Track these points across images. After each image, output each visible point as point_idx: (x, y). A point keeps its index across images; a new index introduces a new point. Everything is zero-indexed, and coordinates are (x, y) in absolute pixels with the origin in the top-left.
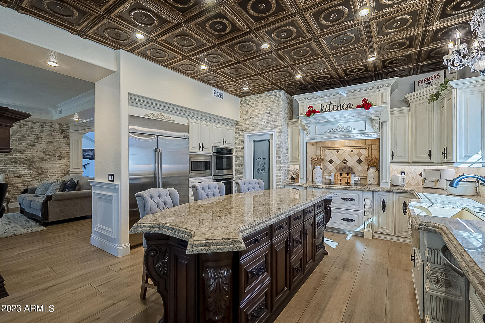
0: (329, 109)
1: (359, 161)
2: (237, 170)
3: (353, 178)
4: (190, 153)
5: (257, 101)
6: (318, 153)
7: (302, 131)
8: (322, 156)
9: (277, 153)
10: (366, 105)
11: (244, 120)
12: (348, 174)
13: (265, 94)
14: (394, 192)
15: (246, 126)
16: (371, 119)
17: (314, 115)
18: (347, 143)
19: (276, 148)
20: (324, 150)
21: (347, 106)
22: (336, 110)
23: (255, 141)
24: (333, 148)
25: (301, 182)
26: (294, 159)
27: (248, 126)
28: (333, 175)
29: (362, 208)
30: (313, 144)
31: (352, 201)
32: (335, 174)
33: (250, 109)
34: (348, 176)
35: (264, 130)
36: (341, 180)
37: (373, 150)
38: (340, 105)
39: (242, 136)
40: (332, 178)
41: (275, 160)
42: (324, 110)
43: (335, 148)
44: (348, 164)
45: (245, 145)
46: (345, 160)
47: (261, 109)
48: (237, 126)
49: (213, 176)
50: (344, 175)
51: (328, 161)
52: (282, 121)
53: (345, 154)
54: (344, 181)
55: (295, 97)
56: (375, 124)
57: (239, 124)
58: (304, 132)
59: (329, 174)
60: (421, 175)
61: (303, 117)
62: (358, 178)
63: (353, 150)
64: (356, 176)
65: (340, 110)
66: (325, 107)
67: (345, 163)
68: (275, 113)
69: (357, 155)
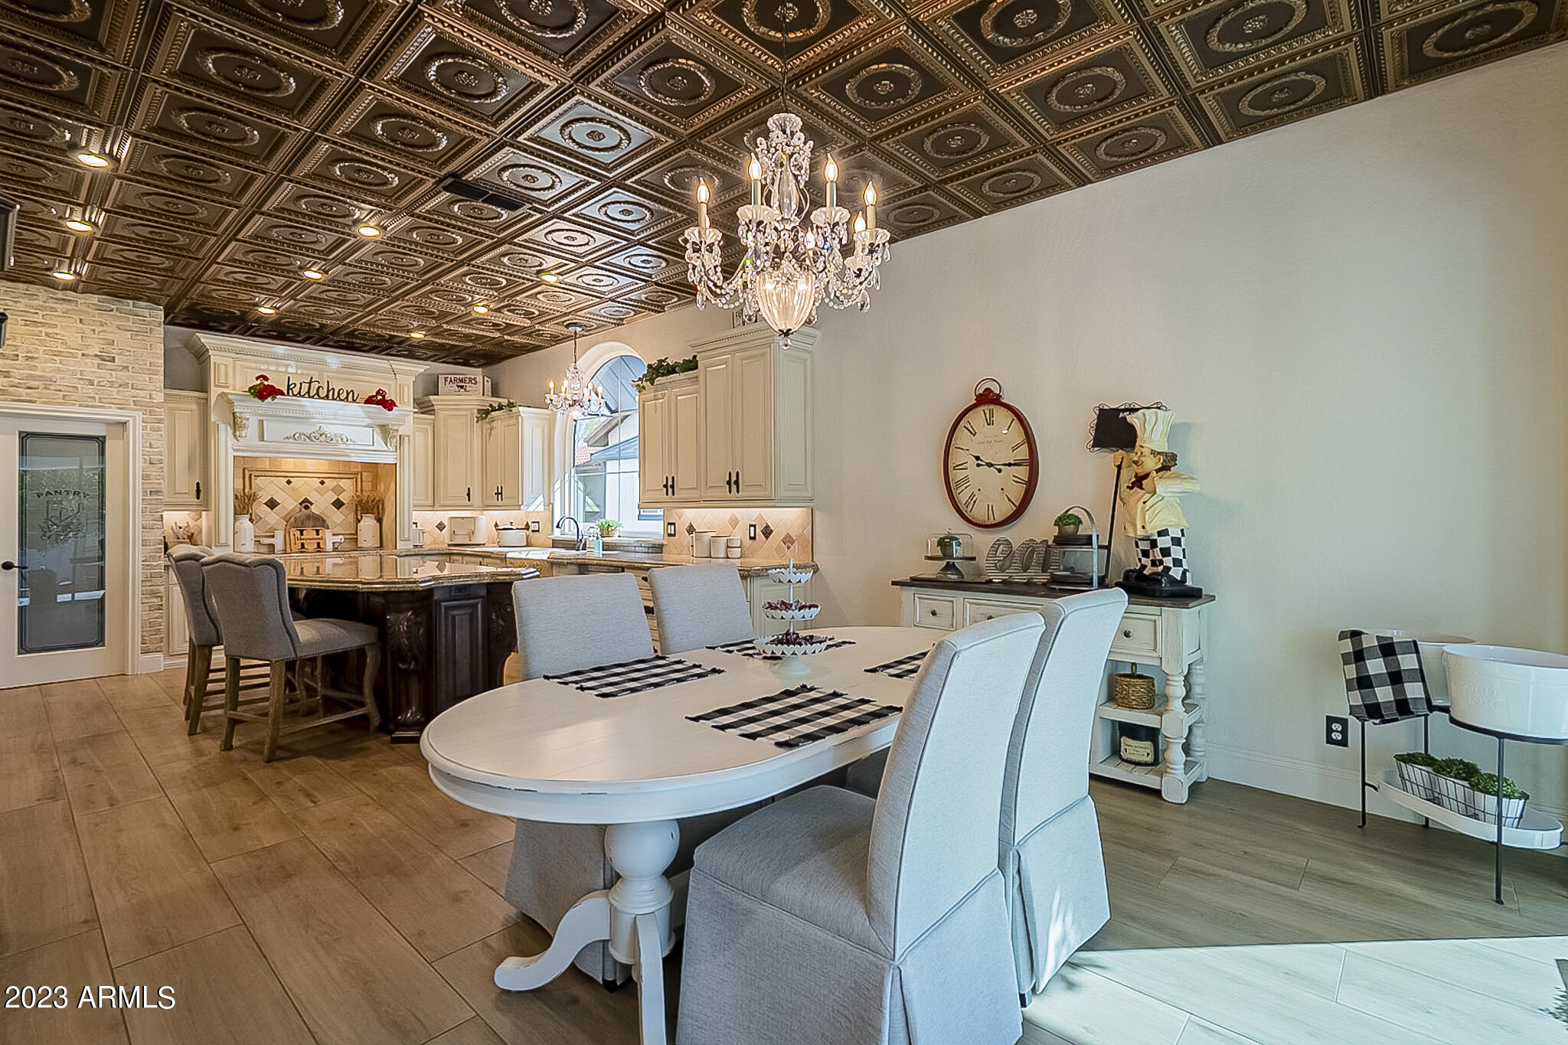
0: (308, 392)
1: (338, 504)
3: (329, 539)
5: (53, 309)
6: (239, 484)
7: (222, 426)
8: (248, 489)
9: (146, 477)
12: (317, 531)
17: (270, 398)
18: (311, 464)
19: (140, 463)
20: (253, 477)
21: (348, 394)
22: (323, 398)
23: (24, 435)
24: (279, 474)
26: (179, 496)
28: (279, 534)
32: (287, 532)
34: (318, 534)
35: (87, 406)
36: (303, 544)
37: (364, 483)
38: (333, 389)
40: (278, 541)
41: (140, 496)
42: (296, 391)
43: (282, 474)
44: (314, 509)
46: (306, 500)
47: (71, 338)
50: (309, 533)
51: (266, 504)
52: (159, 391)
53: (307, 487)
54: (311, 546)
56: (393, 437)
58: (230, 431)
59: (268, 534)
60: (441, 527)
61: (238, 397)
62: (338, 539)
63: (325, 480)
64: (334, 535)
65: (333, 399)
66: (298, 386)
67: (307, 508)
68: (137, 366)
69: (333, 490)
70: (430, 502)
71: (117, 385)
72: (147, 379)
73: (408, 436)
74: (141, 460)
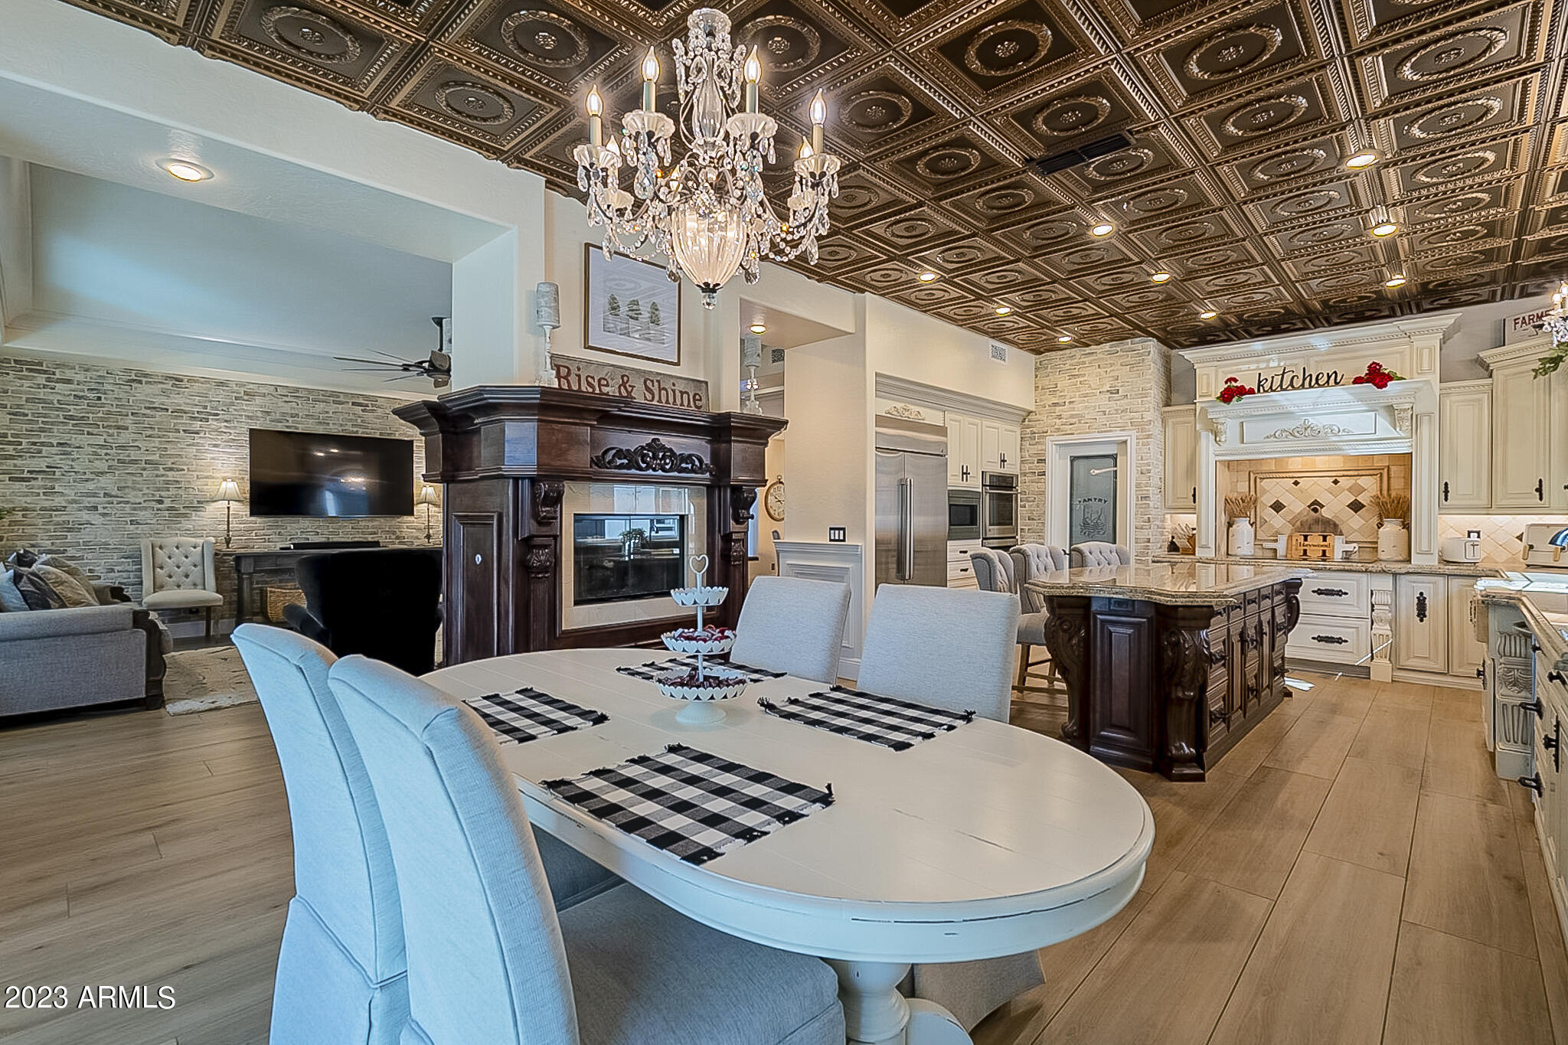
0: (1281, 385)
1: (1356, 506)
2: (1025, 527)
3: (1338, 547)
4: (949, 488)
5: (1084, 363)
6: (1243, 488)
7: (1204, 434)
8: (1252, 493)
9: (1138, 485)
10: (1377, 377)
11: (1047, 408)
12: (1325, 537)
13: (1106, 346)
14: (1448, 575)
15: (1051, 421)
16: (1390, 409)
17: (1240, 399)
18: (1321, 462)
19: (1134, 475)
20: (1258, 480)
21: (1329, 377)
22: (1298, 388)
23: (1073, 459)
24: (1284, 475)
25: (1199, 553)
26: (1179, 500)
27: (1058, 421)
28: (1283, 539)
29: (1366, 611)
30: (1228, 464)
31: (1340, 596)
32: (1290, 537)
33: (1063, 382)
34: (1324, 540)
35: (1102, 432)
36: (1305, 551)
37: (1392, 480)
38: (1311, 375)
39: (1040, 447)
40: (1281, 546)
41: (1134, 502)
42: (1267, 386)
43: (1287, 475)
44: (1325, 513)
45: (1048, 467)
46: (1316, 502)
47: (1095, 382)
48: (1026, 423)
49: (984, 539)
50: (1315, 539)
51: (1271, 507)
52: (1152, 410)
53: (1318, 489)
54: (1315, 553)
55: (1187, 354)
56: (1402, 419)
57: (1032, 417)
58: (1212, 437)
59: (1272, 538)
60: (1519, 538)
61: (1210, 404)
62: (1351, 547)
63: (1339, 479)
64: (1347, 542)
65: (1311, 387)
66: (1270, 380)
67: (1316, 511)
68: (1133, 393)
69: (1350, 490)
71: (1120, 412)
73: (1429, 415)
74: (1134, 472)
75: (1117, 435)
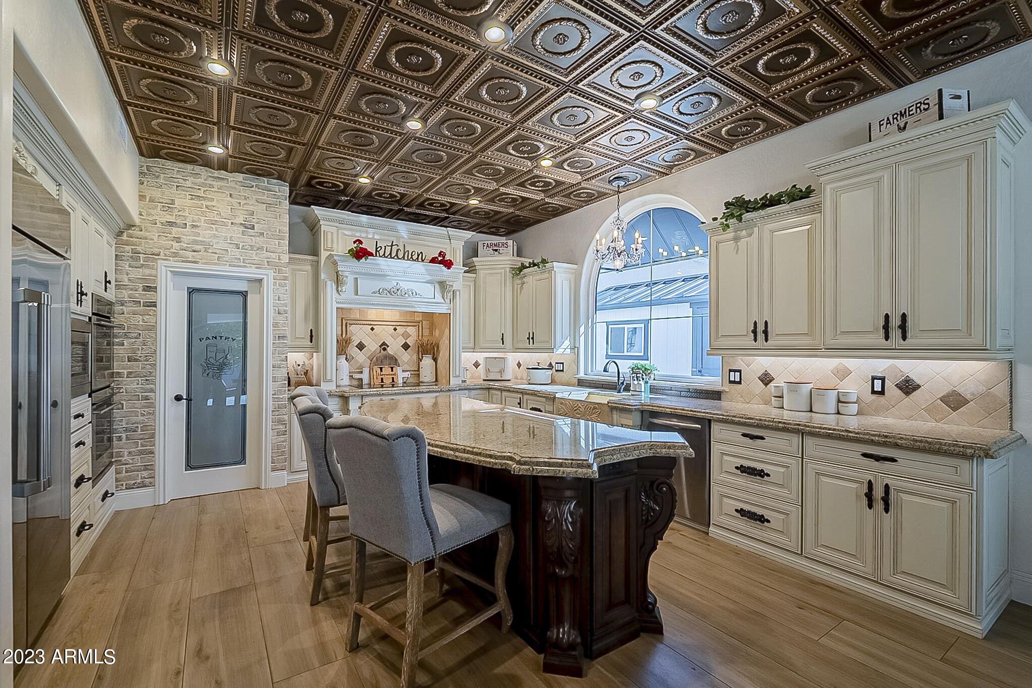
0: (390, 254)
2: (125, 371)
3: (401, 375)
5: (211, 186)
8: (344, 335)
9: (275, 325)
10: (447, 262)
11: (159, 225)
12: (392, 368)
13: (240, 177)
15: (164, 242)
16: (443, 284)
18: (387, 314)
19: (272, 314)
20: (348, 325)
21: (418, 255)
22: (400, 259)
23: (192, 291)
24: (365, 322)
26: (298, 340)
27: (175, 244)
28: (366, 371)
32: (371, 369)
33: (182, 201)
34: (392, 371)
35: (235, 266)
36: (382, 379)
37: (424, 330)
39: (147, 271)
40: (365, 377)
41: (271, 341)
42: (382, 253)
43: (368, 322)
44: (390, 351)
45: (160, 298)
46: (384, 344)
47: (225, 211)
48: (125, 237)
50: (387, 370)
51: (356, 346)
52: (287, 254)
53: (385, 333)
54: (388, 381)
55: (316, 209)
56: (449, 291)
57: (135, 232)
58: (334, 287)
59: (358, 370)
60: (477, 365)
61: (342, 258)
62: (407, 374)
63: (397, 327)
64: (403, 371)
66: (383, 248)
67: (385, 349)
68: (270, 233)
69: (402, 335)
70: (472, 345)
71: (255, 249)
72: (277, 243)
73: (459, 291)
74: (273, 311)
75: (252, 272)
